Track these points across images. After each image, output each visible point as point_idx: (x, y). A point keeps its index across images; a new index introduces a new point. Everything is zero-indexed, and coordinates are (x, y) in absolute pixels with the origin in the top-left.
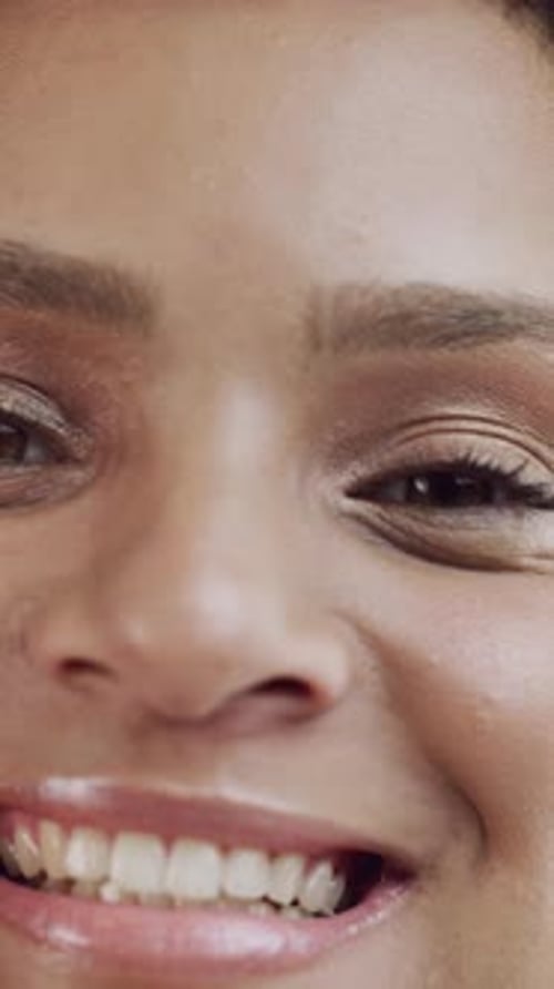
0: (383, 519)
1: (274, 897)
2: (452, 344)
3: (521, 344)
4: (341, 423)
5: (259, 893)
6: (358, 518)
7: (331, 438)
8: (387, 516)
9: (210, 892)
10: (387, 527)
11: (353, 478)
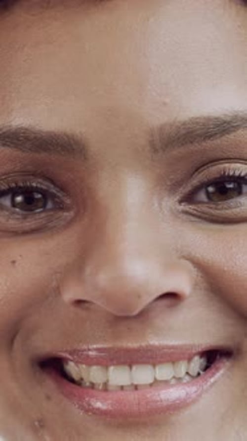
0: (197, 211)
1: (177, 376)
2: (212, 139)
3: (240, 132)
4: (172, 177)
5: (171, 376)
6: (186, 213)
7: (169, 183)
8: (199, 209)
9: (151, 381)
10: (199, 214)
11: (181, 195)
